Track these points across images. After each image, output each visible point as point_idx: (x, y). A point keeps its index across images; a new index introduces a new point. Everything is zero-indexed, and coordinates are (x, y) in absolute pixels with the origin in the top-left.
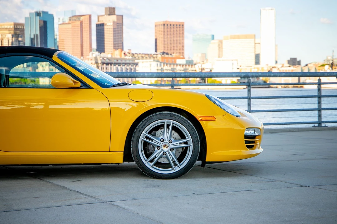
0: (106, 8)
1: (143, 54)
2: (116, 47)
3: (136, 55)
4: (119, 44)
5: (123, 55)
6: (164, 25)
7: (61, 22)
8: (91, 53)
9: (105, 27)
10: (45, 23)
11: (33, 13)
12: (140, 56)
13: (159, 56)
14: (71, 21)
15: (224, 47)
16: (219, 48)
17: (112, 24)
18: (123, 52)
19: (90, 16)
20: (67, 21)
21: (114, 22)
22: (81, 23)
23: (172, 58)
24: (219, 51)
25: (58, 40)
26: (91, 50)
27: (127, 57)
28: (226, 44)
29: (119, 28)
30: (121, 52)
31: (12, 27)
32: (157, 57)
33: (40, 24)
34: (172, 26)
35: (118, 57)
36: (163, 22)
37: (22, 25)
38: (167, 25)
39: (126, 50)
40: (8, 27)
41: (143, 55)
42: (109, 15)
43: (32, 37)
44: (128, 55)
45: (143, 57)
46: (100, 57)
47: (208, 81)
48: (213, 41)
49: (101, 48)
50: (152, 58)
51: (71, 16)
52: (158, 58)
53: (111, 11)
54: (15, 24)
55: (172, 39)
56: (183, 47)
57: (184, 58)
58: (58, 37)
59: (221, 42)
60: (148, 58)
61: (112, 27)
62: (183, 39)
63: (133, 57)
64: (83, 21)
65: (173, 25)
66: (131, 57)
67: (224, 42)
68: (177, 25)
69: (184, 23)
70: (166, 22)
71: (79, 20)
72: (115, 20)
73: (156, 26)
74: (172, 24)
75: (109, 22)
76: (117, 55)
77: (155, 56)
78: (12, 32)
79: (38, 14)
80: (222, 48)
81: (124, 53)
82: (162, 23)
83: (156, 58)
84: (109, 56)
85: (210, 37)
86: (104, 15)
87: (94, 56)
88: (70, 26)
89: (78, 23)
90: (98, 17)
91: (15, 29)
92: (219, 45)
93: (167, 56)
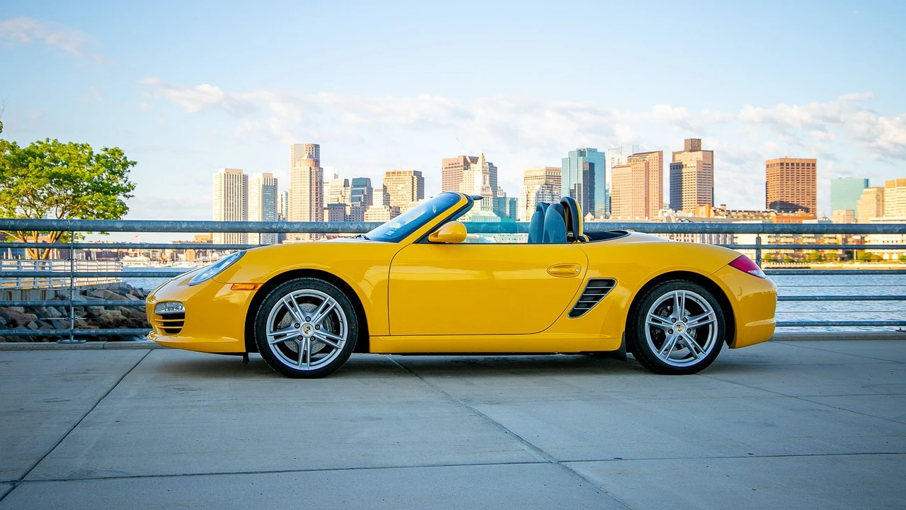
0: (686, 140)
1: (745, 211)
2: (701, 202)
3: (734, 214)
4: (706, 197)
5: (712, 214)
6: (782, 164)
7: (616, 164)
8: (661, 210)
9: (684, 170)
10: (592, 165)
11: (574, 152)
12: (741, 214)
13: (773, 214)
14: (630, 162)
15: (886, 199)
16: (878, 200)
17: (695, 165)
18: (713, 209)
19: (661, 153)
20: (624, 161)
21: (698, 162)
22: (647, 165)
23: (794, 218)
24: (878, 205)
25: (610, 192)
26: (661, 206)
27: (719, 217)
28: (890, 195)
29: (706, 172)
30: (710, 208)
31: (543, 173)
32: (768, 216)
33: (583, 169)
34: (795, 166)
35: (705, 216)
36: (781, 159)
37: (558, 170)
38: (787, 164)
39: (717, 205)
40: (538, 175)
41: (747, 213)
42: (691, 151)
43: (572, 188)
44: (721, 213)
45: (745, 216)
46: (675, 218)
47: (859, 256)
48: (866, 190)
49: (677, 204)
50: (760, 218)
51: (631, 154)
52: (770, 218)
53: (694, 146)
54: (548, 170)
55: (795, 186)
56: (814, 199)
57: (816, 218)
58: (611, 187)
59: (881, 191)
60: (754, 218)
61: (695, 170)
62: (814, 186)
63: (729, 216)
64: (650, 161)
65: (798, 165)
66: (725, 217)
67: (887, 191)
68: (803, 165)
69: (815, 160)
70: (785, 159)
71: (644, 160)
72: (702, 159)
73: (768, 166)
74: (795, 162)
75: (691, 162)
76: (702, 213)
77: (765, 214)
78: (543, 181)
79: (582, 153)
80: (883, 201)
81: (715, 211)
82: (779, 162)
83: (767, 218)
84: (690, 215)
85: (863, 184)
86: (683, 152)
87: (666, 215)
88: (629, 170)
89: (642, 165)
90: (674, 154)
91: (548, 177)
92: (878, 196)
93: (785, 214)
